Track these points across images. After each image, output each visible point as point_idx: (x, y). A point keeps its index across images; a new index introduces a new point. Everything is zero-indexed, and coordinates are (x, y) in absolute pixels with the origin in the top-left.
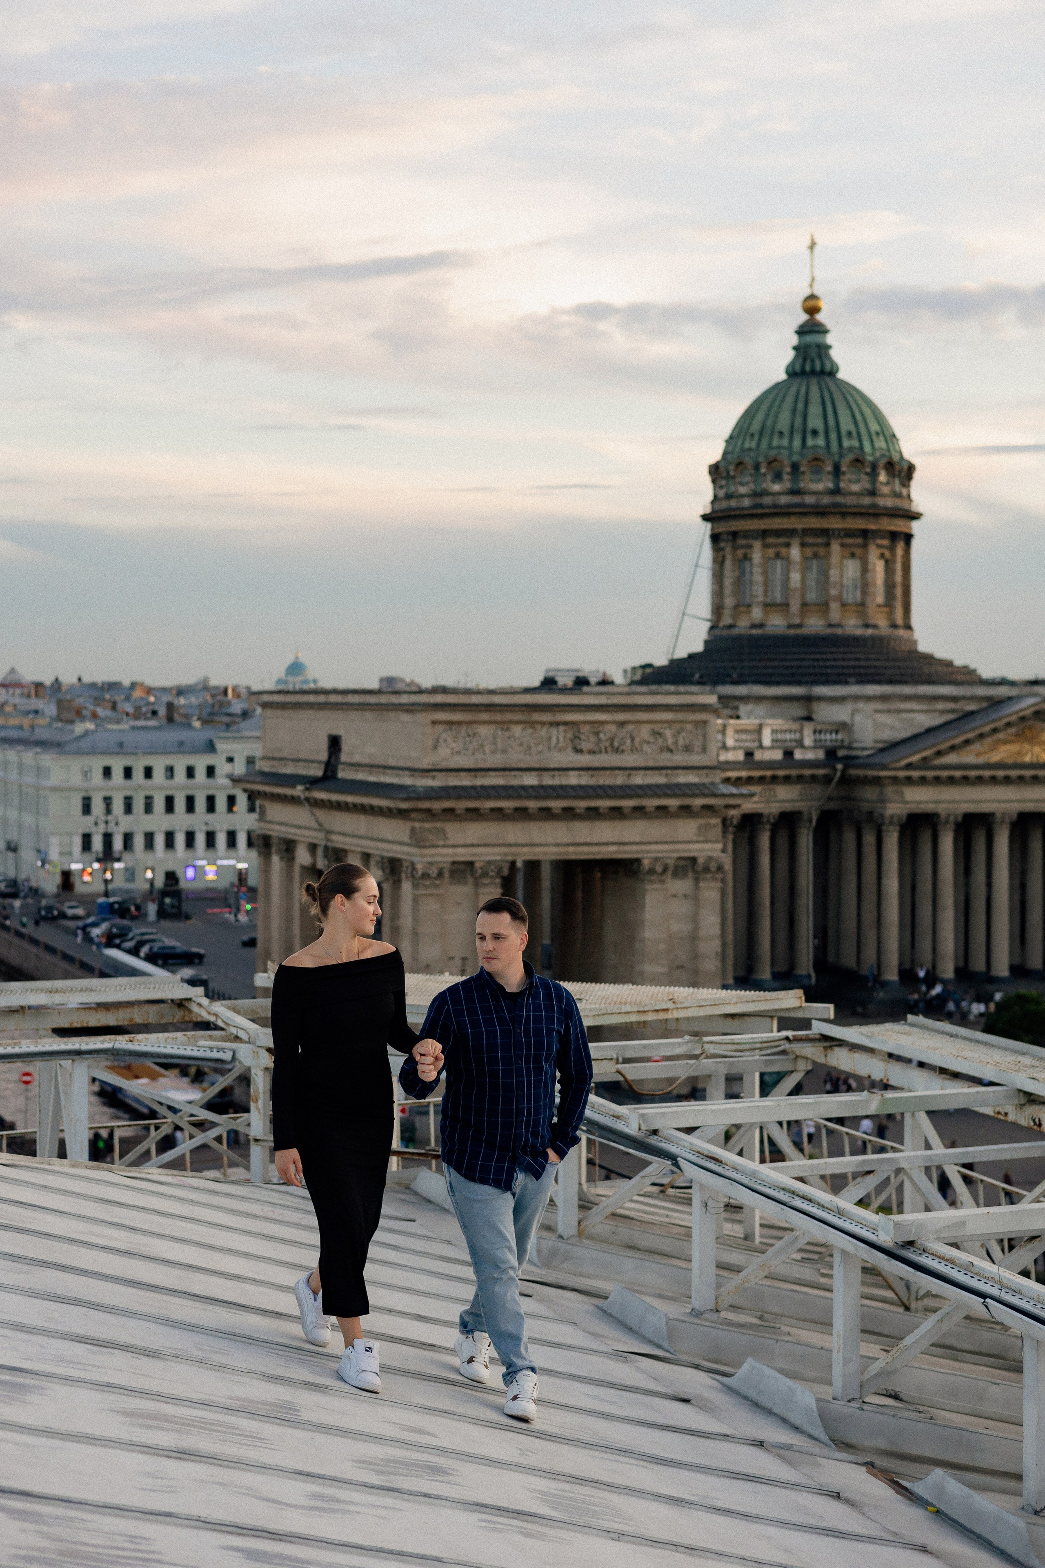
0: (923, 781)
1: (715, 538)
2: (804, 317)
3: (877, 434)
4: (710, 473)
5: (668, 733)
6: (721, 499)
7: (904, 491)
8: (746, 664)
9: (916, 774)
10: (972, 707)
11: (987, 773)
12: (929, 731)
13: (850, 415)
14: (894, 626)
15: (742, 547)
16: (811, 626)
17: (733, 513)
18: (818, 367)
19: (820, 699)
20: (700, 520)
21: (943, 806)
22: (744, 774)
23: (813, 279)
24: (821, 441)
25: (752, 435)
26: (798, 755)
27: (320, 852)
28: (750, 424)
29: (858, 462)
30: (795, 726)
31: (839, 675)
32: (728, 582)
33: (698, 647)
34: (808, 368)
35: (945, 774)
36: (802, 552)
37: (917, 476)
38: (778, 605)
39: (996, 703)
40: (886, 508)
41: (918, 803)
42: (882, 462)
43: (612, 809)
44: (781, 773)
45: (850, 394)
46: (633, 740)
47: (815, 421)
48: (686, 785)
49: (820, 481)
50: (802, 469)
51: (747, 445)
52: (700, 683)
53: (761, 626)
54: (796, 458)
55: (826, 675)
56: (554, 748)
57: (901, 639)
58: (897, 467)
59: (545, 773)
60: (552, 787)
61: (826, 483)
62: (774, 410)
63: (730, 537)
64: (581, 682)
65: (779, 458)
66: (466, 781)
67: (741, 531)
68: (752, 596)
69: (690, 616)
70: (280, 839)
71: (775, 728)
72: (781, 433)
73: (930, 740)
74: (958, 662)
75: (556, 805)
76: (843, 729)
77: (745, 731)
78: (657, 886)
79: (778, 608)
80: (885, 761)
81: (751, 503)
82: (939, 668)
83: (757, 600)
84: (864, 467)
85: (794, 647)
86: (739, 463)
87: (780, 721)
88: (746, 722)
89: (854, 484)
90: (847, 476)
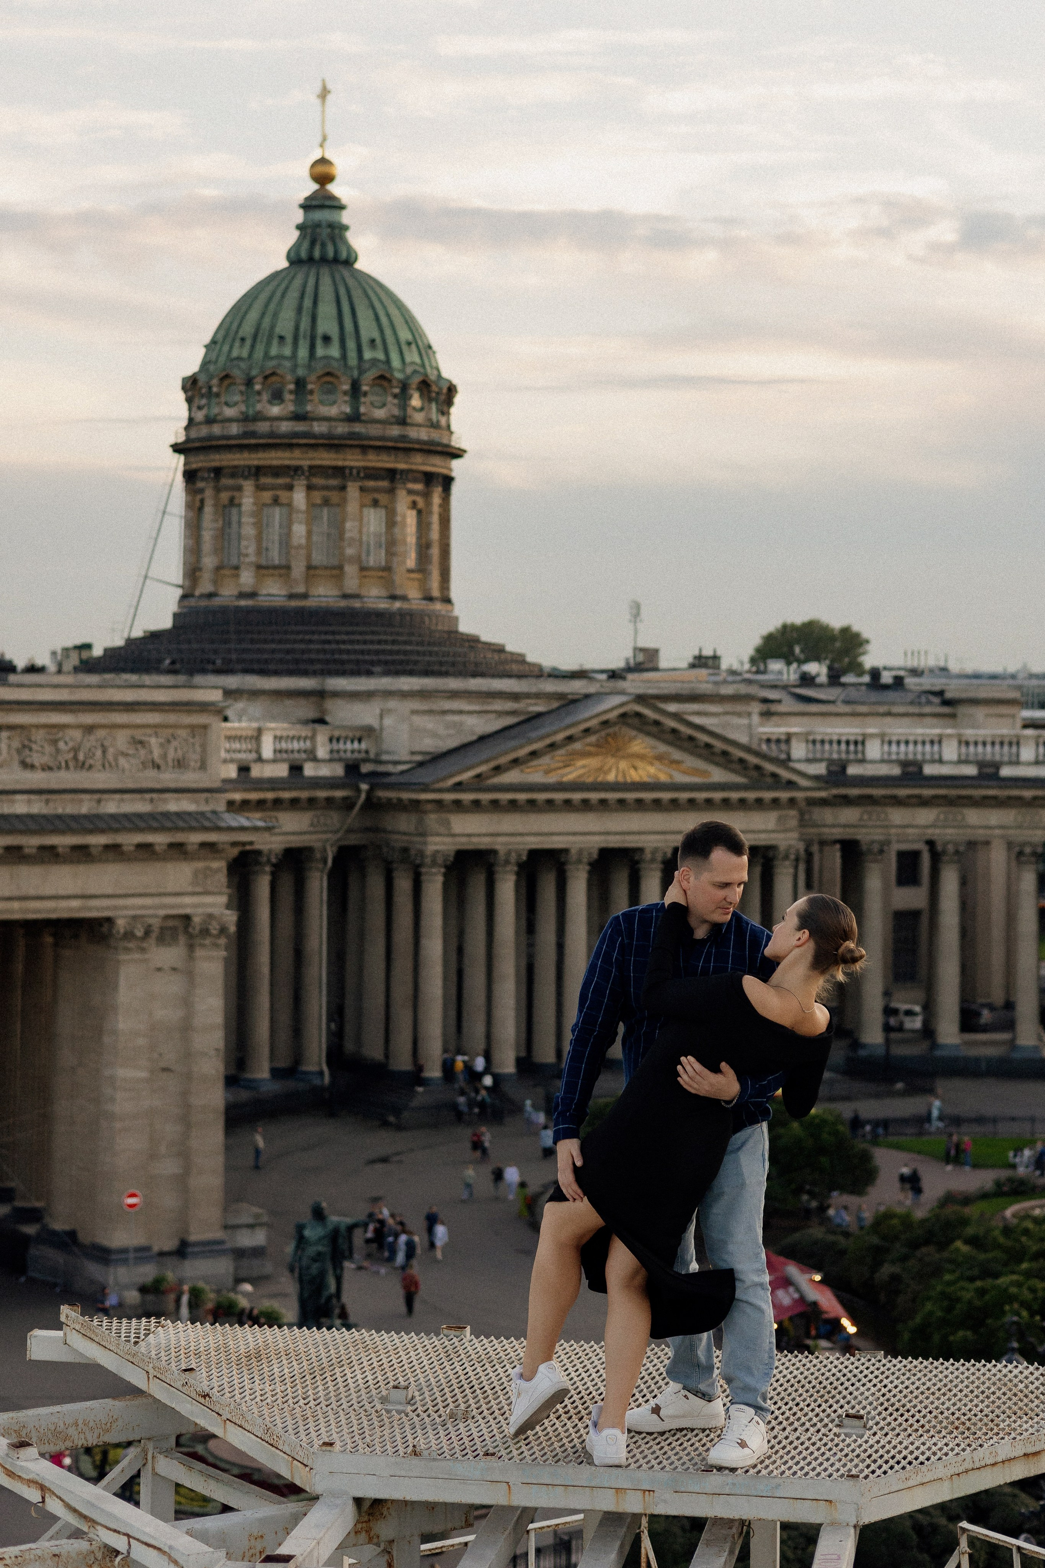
0: (477, 806)
1: (190, 476)
3: (409, 344)
4: (184, 388)
5: (154, 742)
6: (199, 424)
7: (443, 421)
8: (232, 646)
9: (467, 797)
10: (539, 707)
11: (557, 797)
12: (482, 739)
13: (372, 316)
14: (430, 599)
15: (228, 488)
16: (319, 596)
17: (214, 443)
18: (331, 252)
19: (336, 694)
20: (171, 450)
21: (502, 840)
23: (324, 138)
24: (334, 351)
26: (309, 770)
28: (241, 323)
29: (383, 379)
30: (305, 731)
31: (358, 662)
34: (316, 253)
35: (504, 797)
36: (308, 497)
37: (458, 399)
38: (275, 567)
39: (570, 702)
40: (419, 442)
41: (471, 836)
42: (416, 380)
43: (75, 848)
44: (286, 795)
45: (373, 289)
46: (104, 752)
47: (327, 325)
48: (179, 815)
49: (334, 403)
50: (310, 387)
51: (235, 353)
52: (172, 671)
53: (253, 595)
54: (300, 372)
55: (342, 662)
57: (438, 616)
58: (434, 388)
61: (342, 407)
62: (272, 306)
63: (212, 475)
64: (6, 668)
65: (280, 371)
67: (229, 467)
68: (240, 554)
69: (153, 579)
71: (279, 733)
72: (282, 338)
73: (485, 752)
74: (510, 647)
76: (369, 736)
77: (239, 738)
78: (137, 956)
79: (276, 572)
80: (426, 780)
81: (241, 430)
82: (489, 655)
83: (247, 560)
84: (392, 387)
85: (296, 624)
86: (227, 376)
87: (285, 725)
88: (239, 725)
89: (379, 409)
90: (369, 399)
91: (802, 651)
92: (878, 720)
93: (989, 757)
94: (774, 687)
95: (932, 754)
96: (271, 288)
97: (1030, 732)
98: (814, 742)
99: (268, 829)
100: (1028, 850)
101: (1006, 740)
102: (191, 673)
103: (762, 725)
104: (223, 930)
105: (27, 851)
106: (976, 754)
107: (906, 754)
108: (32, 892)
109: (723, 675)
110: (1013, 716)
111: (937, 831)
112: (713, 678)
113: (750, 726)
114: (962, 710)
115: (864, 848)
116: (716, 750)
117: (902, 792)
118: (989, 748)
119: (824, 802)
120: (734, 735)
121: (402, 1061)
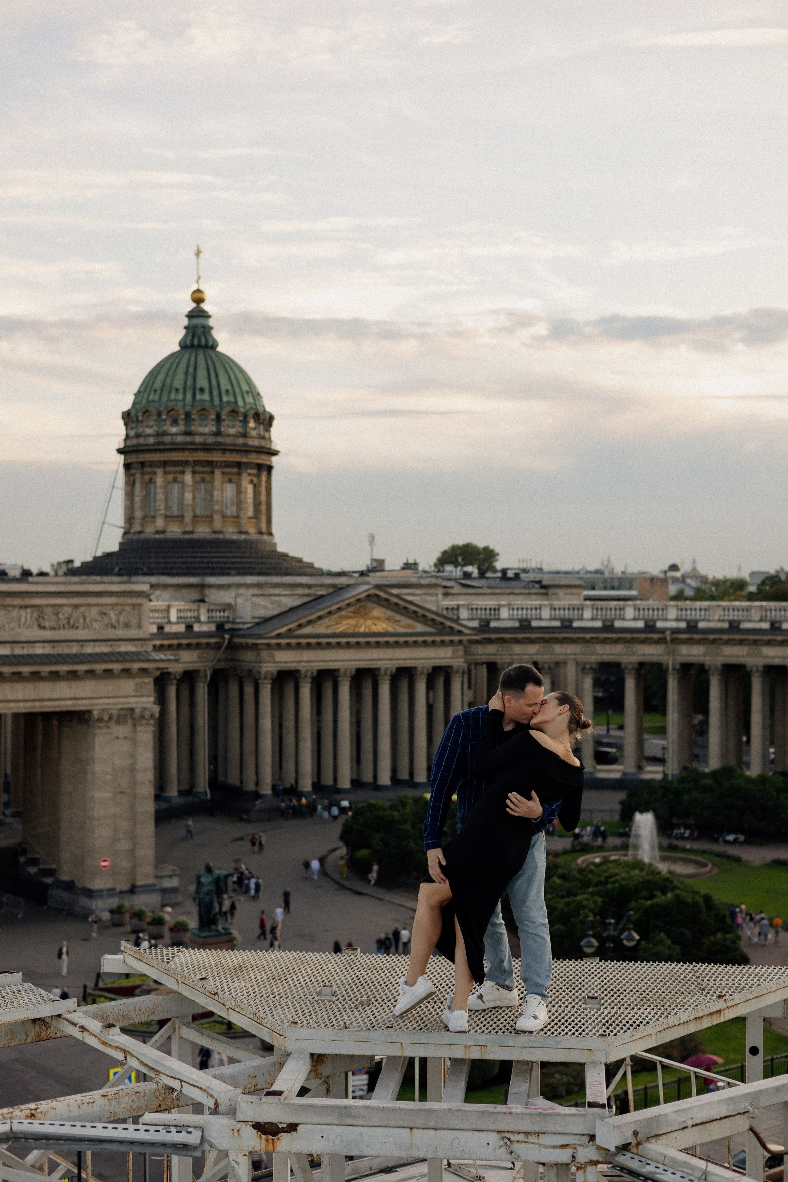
0: (289, 646)
1: (127, 466)
2: (193, 305)
3: (248, 392)
4: (123, 418)
5: (112, 613)
6: (132, 438)
7: (267, 435)
8: (153, 560)
9: (283, 641)
10: (323, 592)
11: (334, 640)
12: (291, 610)
13: (227, 377)
14: (261, 533)
15: (149, 473)
16: (200, 532)
17: (140, 448)
18: (203, 342)
19: (210, 586)
20: (116, 452)
21: (303, 664)
23: (198, 278)
24: (206, 397)
26: (196, 628)
28: (153, 383)
29: (234, 412)
30: (194, 606)
31: (222, 568)
34: (196, 342)
35: (304, 641)
36: (193, 478)
37: (275, 423)
38: (175, 517)
39: (339, 589)
40: (254, 447)
41: (286, 662)
42: (251, 413)
43: (70, 672)
44: (184, 642)
45: (227, 363)
46: (85, 619)
47: (201, 382)
48: (127, 653)
49: (206, 426)
50: (193, 417)
51: (151, 398)
52: (119, 574)
53: (163, 532)
54: (188, 408)
55: (213, 568)
56: (24, 624)
57: (265, 542)
58: (262, 417)
59: (16, 645)
60: (22, 656)
61: (211, 428)
62: (172, 371)
63: (140, 466)
64: (26, 574)
65: (176, 408)
67: (148, 462)
68: (156, 510)
69: (107, 523)
71: (179, 607)
72: (177, 390)
73: (293, 616)
74: (306, 559)
76: (229, 609)
77: (158, 611)
78: (104, 731)
79: (176, 519)
80: (262, 632)
81: (156, 441)
82: (293, 564)
83: (160, 513)
84: (238, 416)
85: (188, 548)
86: (146, 411)
87: (183, 603)
88: (157, 603)
89: (231, 429)
90: (226, 423)
91: (463, 560)
92: (506, 597)
93: (567, 617)
94: (450, 579)
95: (536, 615)
96: (170, 362)
97: (588, 603)
98: (472, 609)
99: (177, 660)
100: (588, 666)
101: (576, 607)
102: (130, 575)
103: (443, 600)
104: (152, 716)
105: (43, 674)
106: (560, 615)
107: (522, 615)
108: (46, 697)
109: (421, 574)
110: (579, 594)
111: (539, 657)
112: (416, 575)
113: (437, 601)
114: (551, 591)
115: (500, 666)
116: (420, 615)
117: (520, 636)
118: (567, 611)
119: (477, 642)
120: (428, 606)
121: (250, 786)
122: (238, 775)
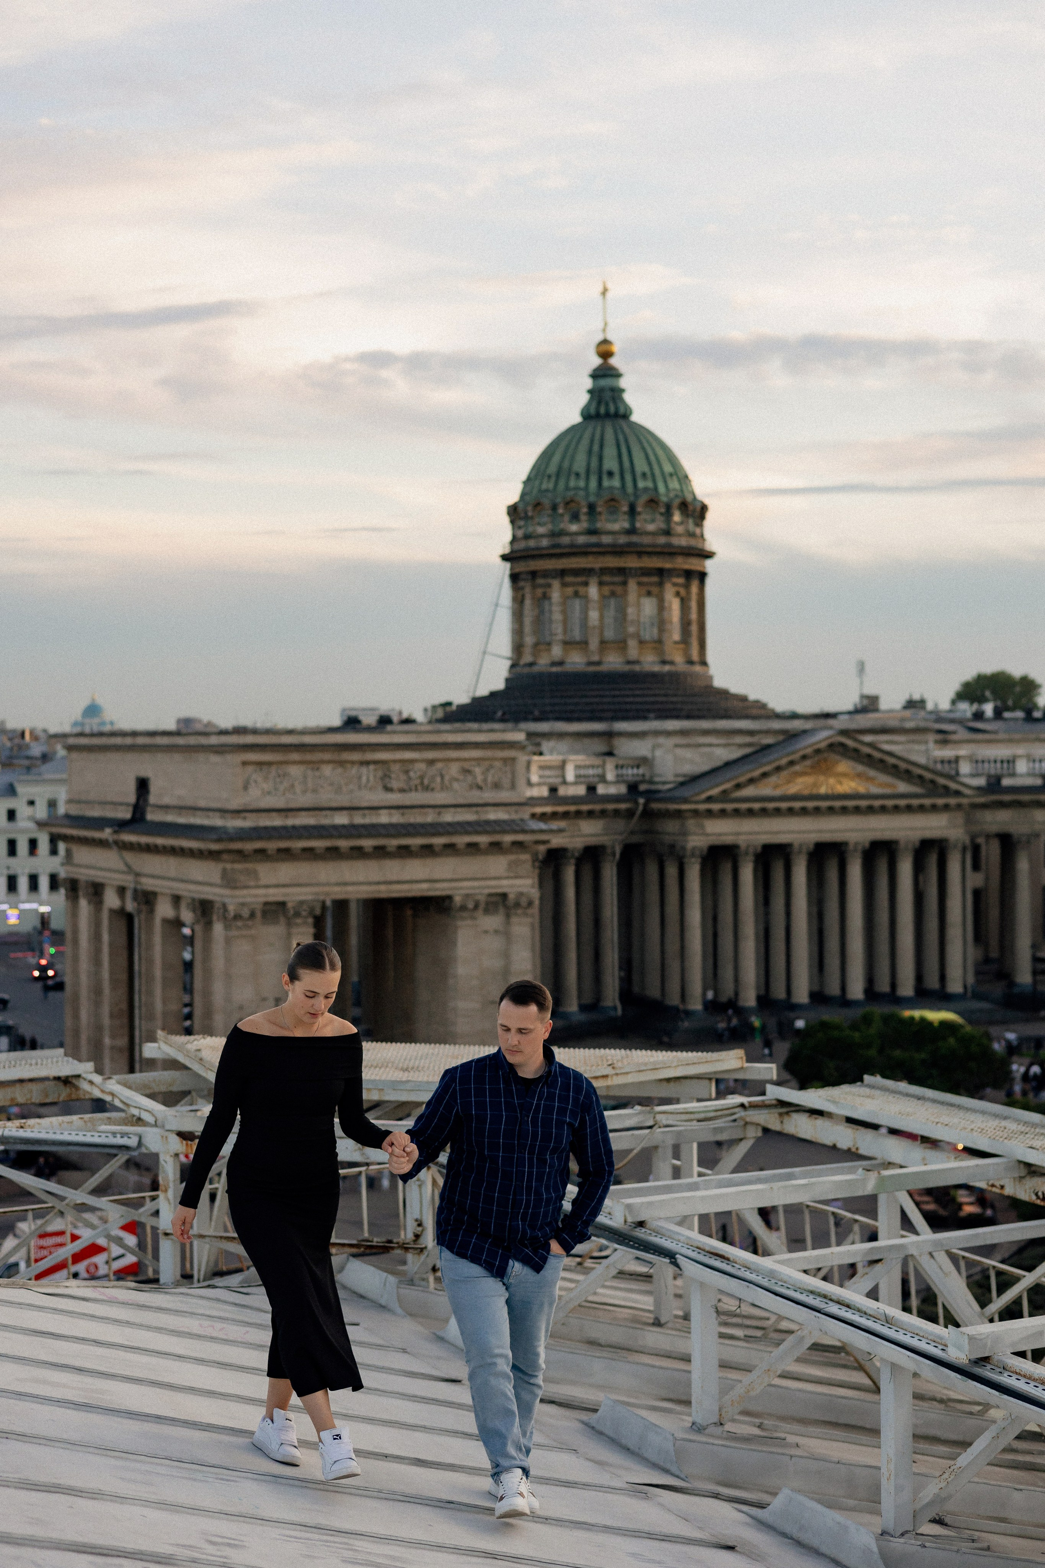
0: (723, 813)
1: (514, 577)
2: (597, 361)
3: (671, 475)
4: (509, 513)
5: (478, 771)
6: (520, 540)
7: (698, 531)
8: (547, 701)
9: (716, 807)
10: (768, 740)
11: (784, 805)
12: (728, 764)
13: (645, 457)
14: (691, 662)
15: (541, 586)
16: (611, 663)
17: (533, 553)
18: (612, 409)
19: (621, 734)
20: (499, 560)
21: (743, 837)
22: (548, 809)
23: (606, 324)
24: (616, 483)
25: (549, 477)
26: (601, 790)
27: (129, 895)
28: (547, 467)
29: (653, 502)
30: (597, 761)
31: (637, 710)
32: (528, 621)
33: (499, 685)
34: (602, 411)
35: (744, 806)
36: (600, 590)
38: (578, 643)
39: (792, 736)
40: (681, 547)
41: (720, 835)
42: (676, 502)
43: (424, 847)
44: (585, 808)
45: (646, 437)
46: (442, 777)
47: (611, 463)
48: (497, 822)
49: (615, 521)
50: (599, 509)
51: (544, 486)
52: (503, 720)
53: (561, 663)
54: (592, 499)
55: (627, 711)
56: (365, 786)
57: (698, 675)
58: (691, 508)
59: (356, 812)
60: (364, 826)
61: (623, 523)
62: (570, 451)
63: (530, 577)
64: (385, 721)
65: (577, 498)
66: (277, 821)
67: (540, 571)
68: (551, 634)
70: (87, 882)
71: (578, 763)
72: (577, 475)
73: (730, 773)
74: (752, 697)
75: (368, 843)
76: (645, 764)
77: (549, 767)
78: (469, 922)
79: (578, 646)
80: (687, 795)
81: (550, 543)
82: (736, 703)
83: (557, 637)
84: (660, 507)
85: (593, 683)
86: (538, 504)
87: (583, 757)
88: (549, 758)
89: (650, 524)
90: (643, 516)
92: (1027, 744)
96: (569, 437)
98: (977, 762)
102: (515, 720)
103: (937, 749)
104: (531, 906)
105: (389, 849)
108: (394, 878)
109: (927, 714)
113: (927, 751)
115: (1016, 839)
116: (903, 769)
119: (984, 806)
120: (914, 758)
121: (674, 1000)
122: (657, 983)
